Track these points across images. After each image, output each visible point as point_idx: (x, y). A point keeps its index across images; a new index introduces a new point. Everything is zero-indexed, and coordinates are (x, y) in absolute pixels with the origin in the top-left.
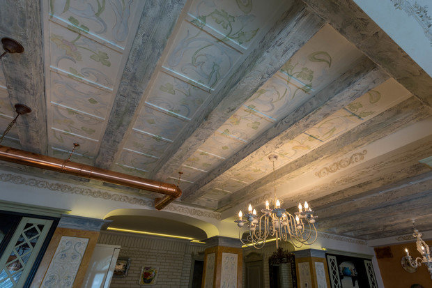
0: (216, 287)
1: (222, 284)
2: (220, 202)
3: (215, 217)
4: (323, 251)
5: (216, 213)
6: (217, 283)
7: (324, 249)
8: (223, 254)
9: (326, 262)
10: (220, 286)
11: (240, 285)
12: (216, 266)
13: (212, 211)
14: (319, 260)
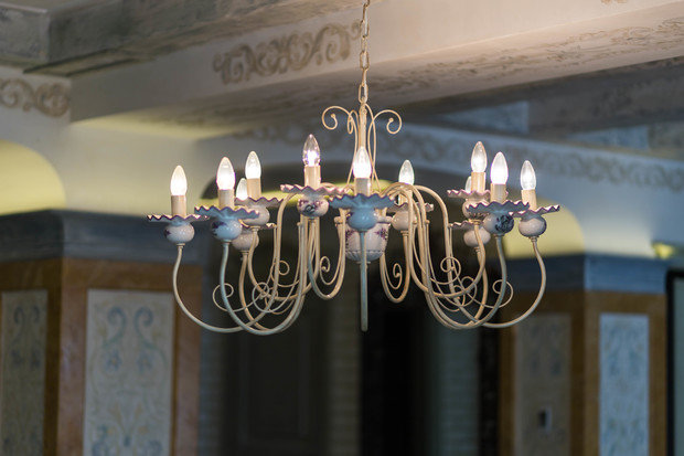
0: (62, 448)
1: (90, 437)
2: (62, 26)
3: (38, 102)
4: (656, 263)
5: (37, 80)
6: (62, 433)
7: (665, 251)
8: (96, 298)
9: (662, 310)
10: (77, 443)
11: (187, 434)
12: (53, 356)
13: (14, 73)
14: (627, 304)
